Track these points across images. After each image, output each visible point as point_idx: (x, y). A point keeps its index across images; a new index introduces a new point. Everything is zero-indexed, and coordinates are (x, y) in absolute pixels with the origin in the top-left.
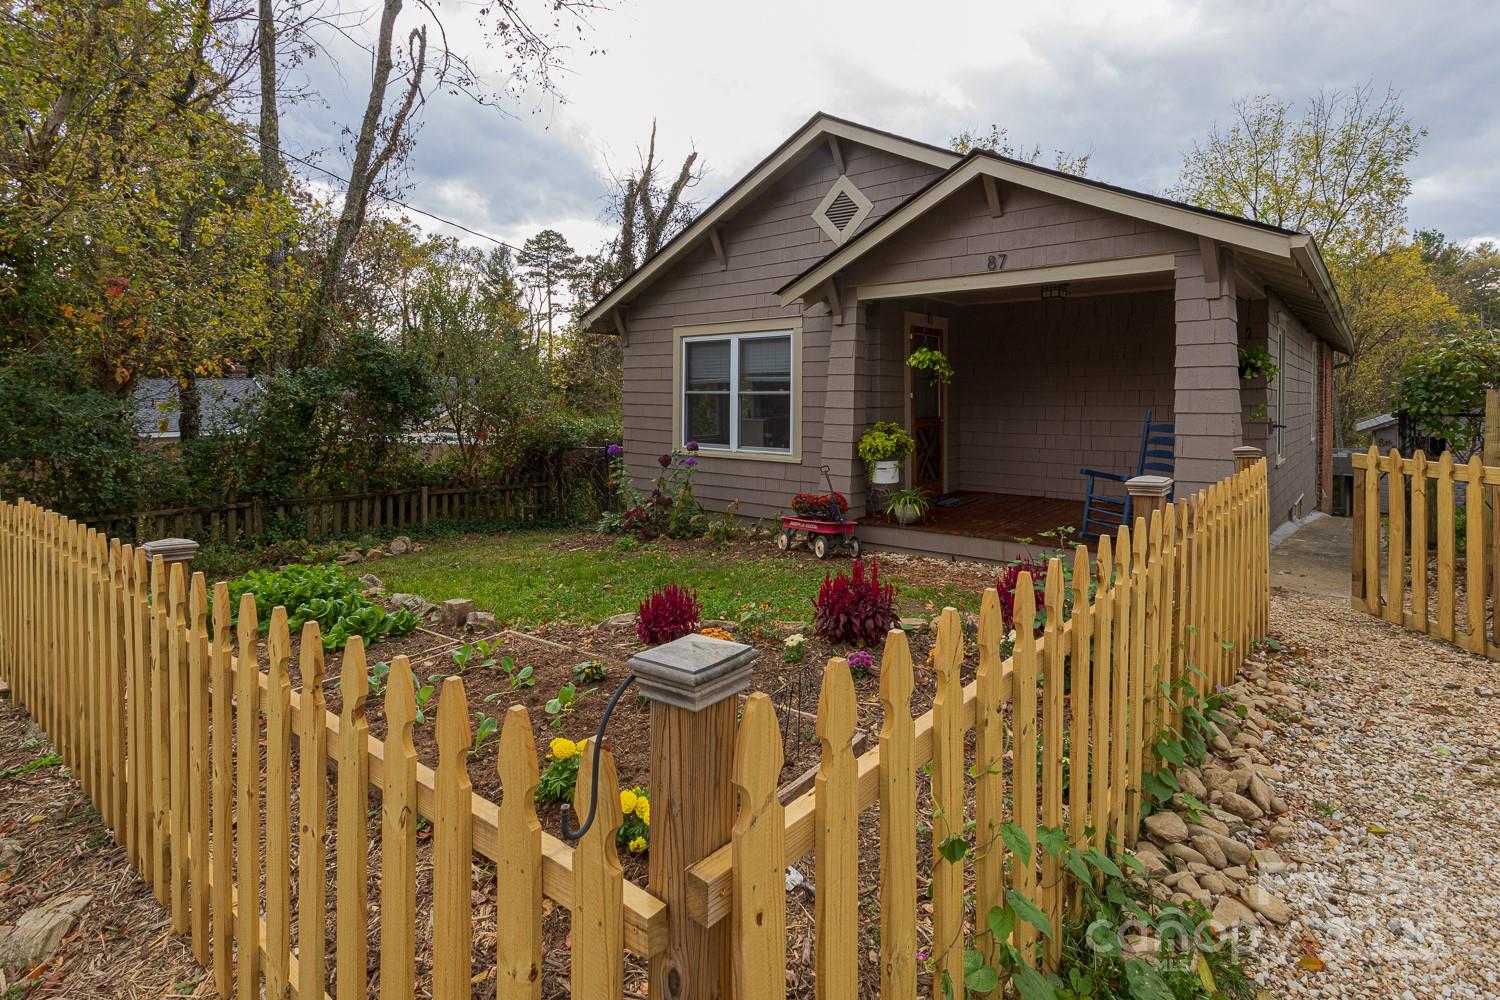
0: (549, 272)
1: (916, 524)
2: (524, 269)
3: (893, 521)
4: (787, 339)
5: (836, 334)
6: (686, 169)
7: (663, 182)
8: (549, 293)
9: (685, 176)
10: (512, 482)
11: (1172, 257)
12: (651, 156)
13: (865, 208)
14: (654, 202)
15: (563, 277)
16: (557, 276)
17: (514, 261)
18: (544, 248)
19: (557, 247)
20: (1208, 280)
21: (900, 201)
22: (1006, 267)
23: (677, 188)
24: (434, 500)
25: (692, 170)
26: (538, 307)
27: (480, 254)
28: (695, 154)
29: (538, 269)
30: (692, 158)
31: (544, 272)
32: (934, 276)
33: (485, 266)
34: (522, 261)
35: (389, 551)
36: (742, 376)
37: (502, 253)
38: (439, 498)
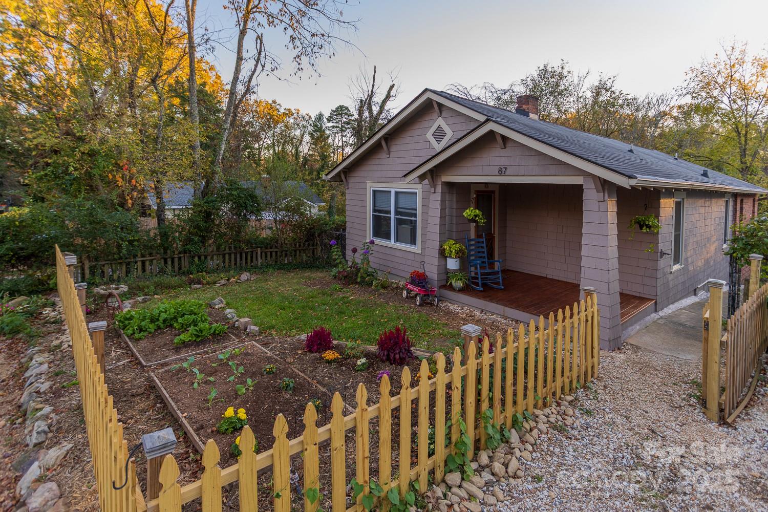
0: (342, 126)
1: (461, 290)
2: (330, 124)
3: (451, 288)
4: (415, 193)
5: (433, 197)
6: (389, 93)
7: (378, 98)
8: (342, 136)
9: (388, 96)
10: (300, 246)
11: (582, 177)
12: (373, 85)
13: (449, 135)
14: (374, 108)
15: (349, 128)
16: (346, 128)
17: (325, 120)
18: (339, 114)
19: (346, 114)
20: (598, 192)
21: (465, 133)
22: (506, 174)
23: (384, 102)
24: (263, 254)
25: (392, 93)
26: (337, 142)
27: (310, 117)
28: (394, 85)
29: (337, 125)
30: (392, 87)
31: (340, 126)
32: (476, 174)
33: (312, 122)
34: (329, 120)
35: (240, 280)
36: (397, 207)
37: (320, 117)
38: (266, 253)
